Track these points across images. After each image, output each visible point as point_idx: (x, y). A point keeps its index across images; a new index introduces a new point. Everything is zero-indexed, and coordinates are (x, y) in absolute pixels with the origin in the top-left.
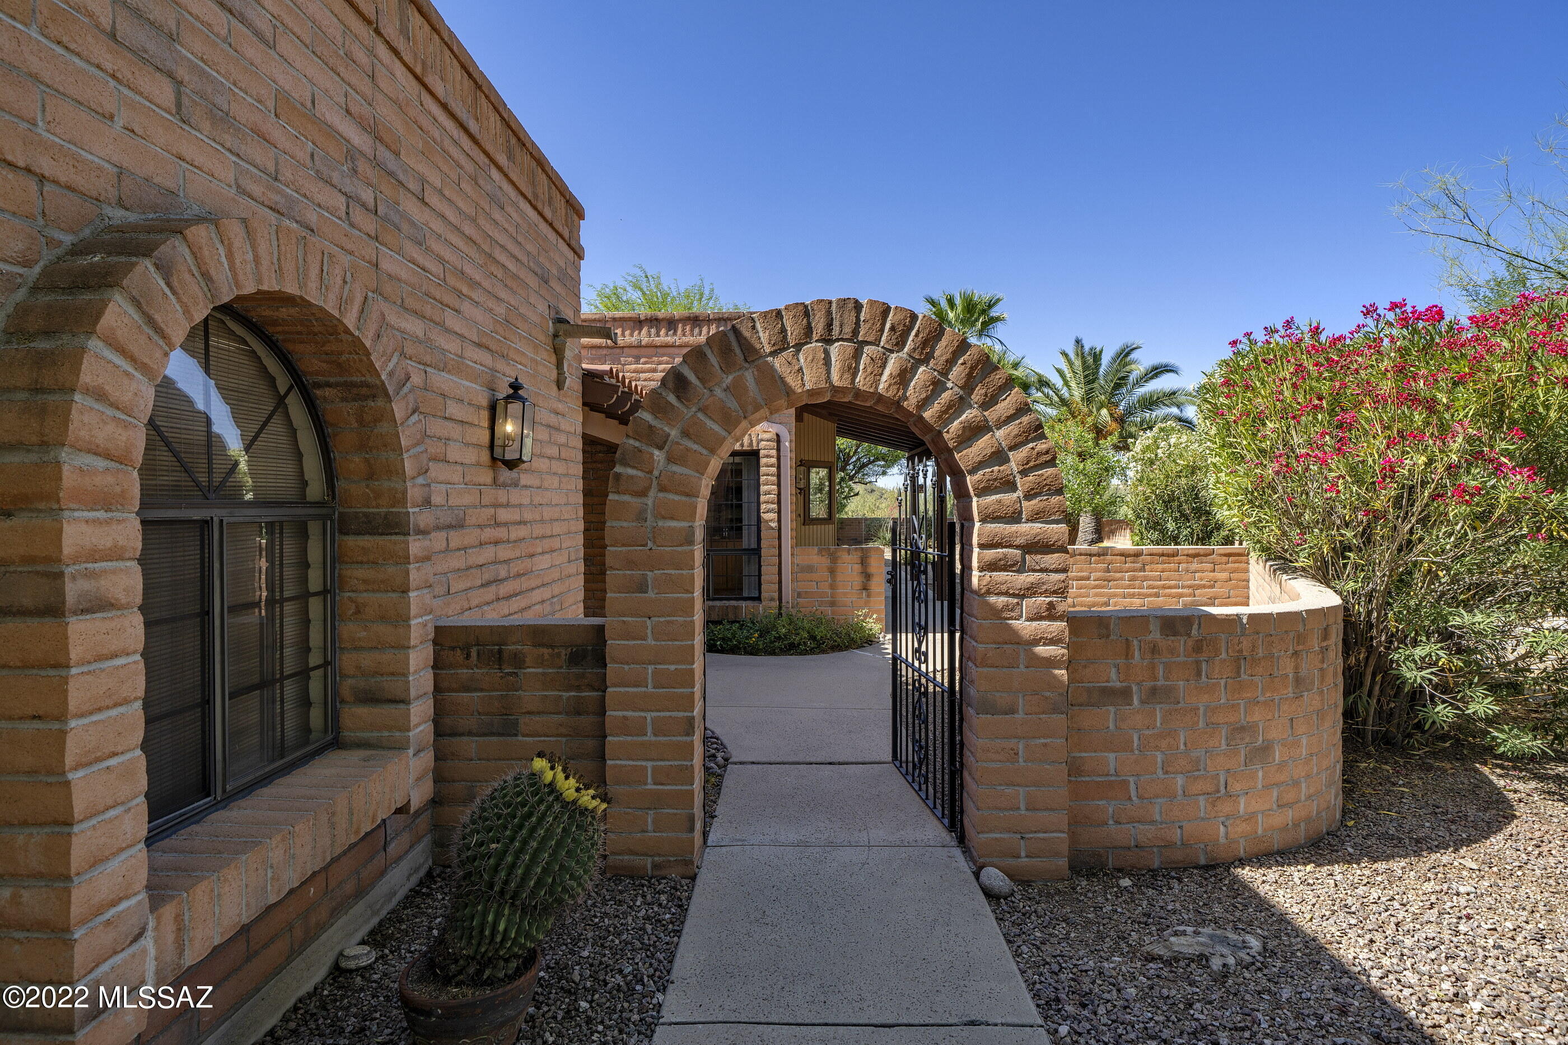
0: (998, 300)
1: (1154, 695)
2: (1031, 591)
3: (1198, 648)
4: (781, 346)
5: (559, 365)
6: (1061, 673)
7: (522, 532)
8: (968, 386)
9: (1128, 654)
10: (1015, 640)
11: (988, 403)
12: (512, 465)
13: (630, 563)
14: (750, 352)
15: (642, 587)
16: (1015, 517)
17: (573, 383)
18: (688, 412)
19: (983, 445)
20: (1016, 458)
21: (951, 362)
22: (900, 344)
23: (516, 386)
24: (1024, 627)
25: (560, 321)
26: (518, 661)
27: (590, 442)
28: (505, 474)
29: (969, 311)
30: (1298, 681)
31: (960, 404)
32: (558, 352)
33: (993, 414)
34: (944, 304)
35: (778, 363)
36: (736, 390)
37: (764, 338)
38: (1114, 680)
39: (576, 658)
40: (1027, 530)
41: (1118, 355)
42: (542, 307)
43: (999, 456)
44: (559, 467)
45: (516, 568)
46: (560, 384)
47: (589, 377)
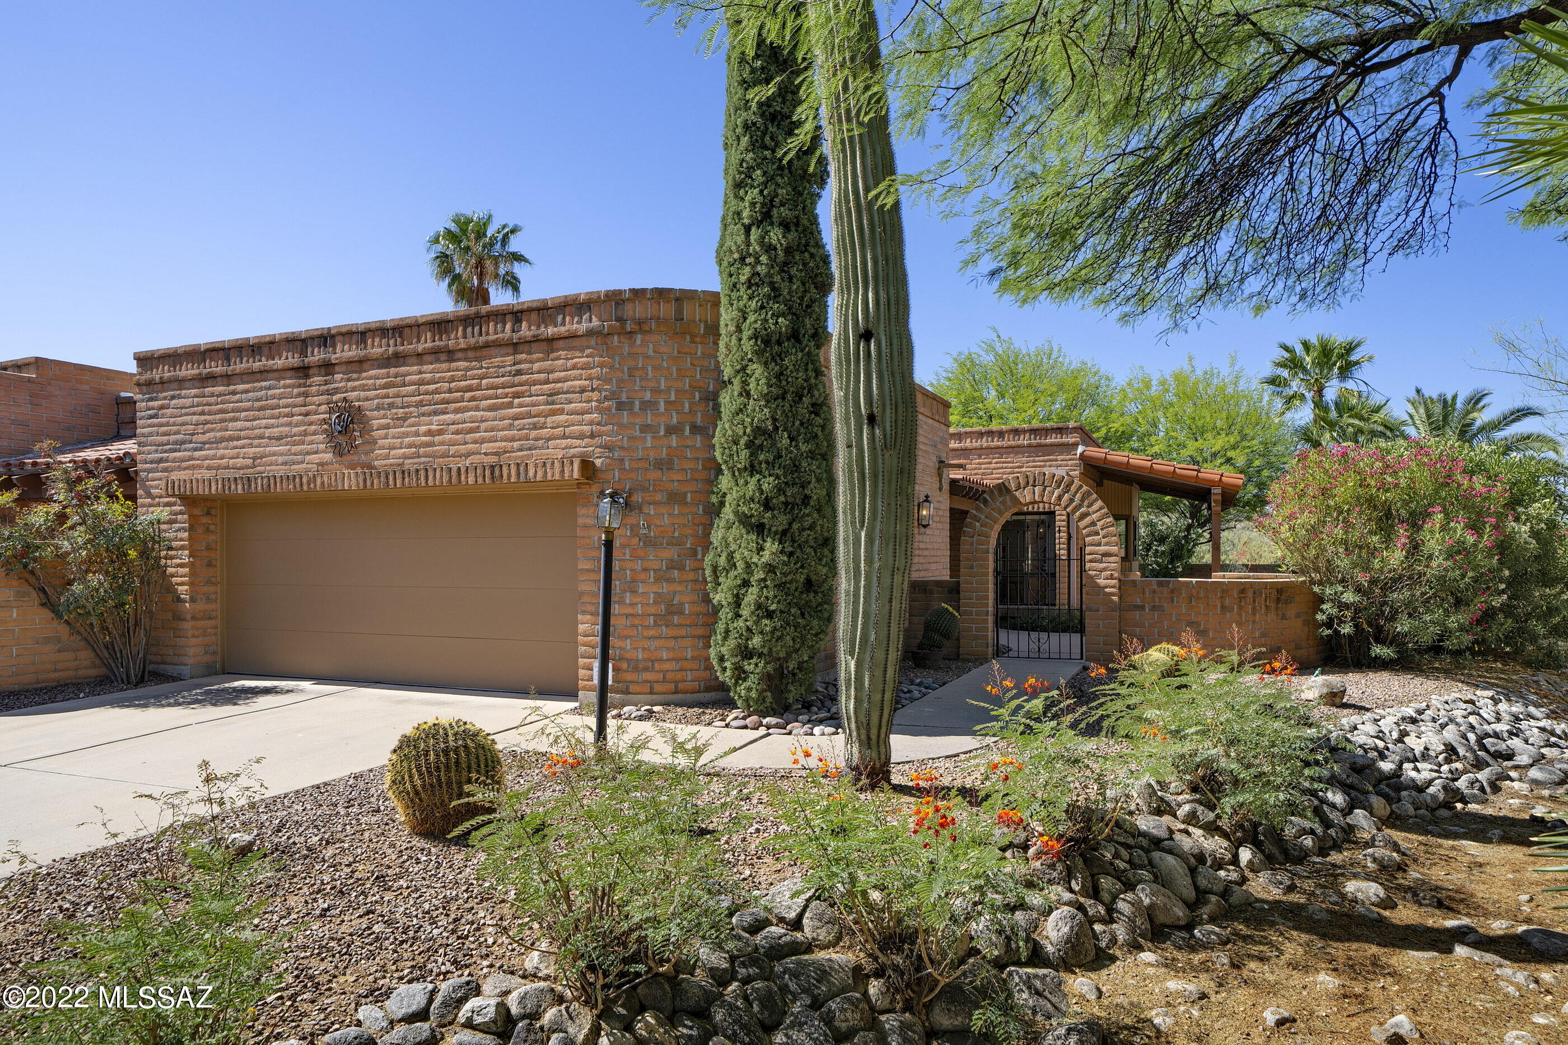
0: (1358, 345)
1: (1154, 608)
2: (1105, 569)
3: (1172, 591)
4: (1018, 488)
5: (940, 481)
6: (1115, 598)
7: (926, 553)
8: (1082, 500)
9: (1144, 593)
10: (1098, 586)
11: (1090, 505)
12: (925, 526)
13: (968, 560)
14: (1008, 490)
15: (972, 567)
16: (1099, 544)
17: (946, 486)
18: (987, 510)
19: (1087, 520)
20: (1100, 524)
21: (1076, 492)
22: (1059, 487)
23: (927, 497)
24: (1101, 582)
25: (941, 462)
26: (931, 592)
27: (952, 511)
28: (922, 530)
29: (1325, 356)
30: (1223, 607)
31: (1080, 506)
32: (940, 476)
33: (1091, 510)
34: (1299, 349)
35: (1017, 494)
36: (1003, 502)
37: (1013, 486)
38: (1139, 602)
39: (950, 592)
40: (1103, 549)
41: (1469, 401)
42: (934, 459)
43: (1093, 524)
44: (940, 526)
45: (925, 566)
46: (940, 489)
47: (953, 482)
